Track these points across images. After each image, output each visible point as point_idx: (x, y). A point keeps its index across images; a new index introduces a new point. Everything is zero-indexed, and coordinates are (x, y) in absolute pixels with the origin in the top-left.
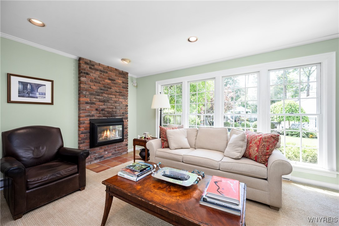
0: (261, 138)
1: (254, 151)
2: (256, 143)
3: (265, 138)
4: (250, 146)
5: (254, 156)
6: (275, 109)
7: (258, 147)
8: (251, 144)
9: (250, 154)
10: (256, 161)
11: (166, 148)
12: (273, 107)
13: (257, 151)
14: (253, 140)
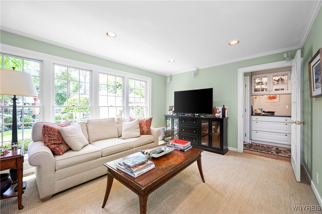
0: (146, 121)
1: (145, 129)
2: (145, 124)
3: (148, 120)
4: (142, 127)
5: (146, 132)
6: (75, 101)
7: (147, 126)
8: (142, 125)
9: (143, 131)
10: (147, 134)
11: (65, 153)
12: (73, 99)
13: (147, 128)
14: (142, 122)
